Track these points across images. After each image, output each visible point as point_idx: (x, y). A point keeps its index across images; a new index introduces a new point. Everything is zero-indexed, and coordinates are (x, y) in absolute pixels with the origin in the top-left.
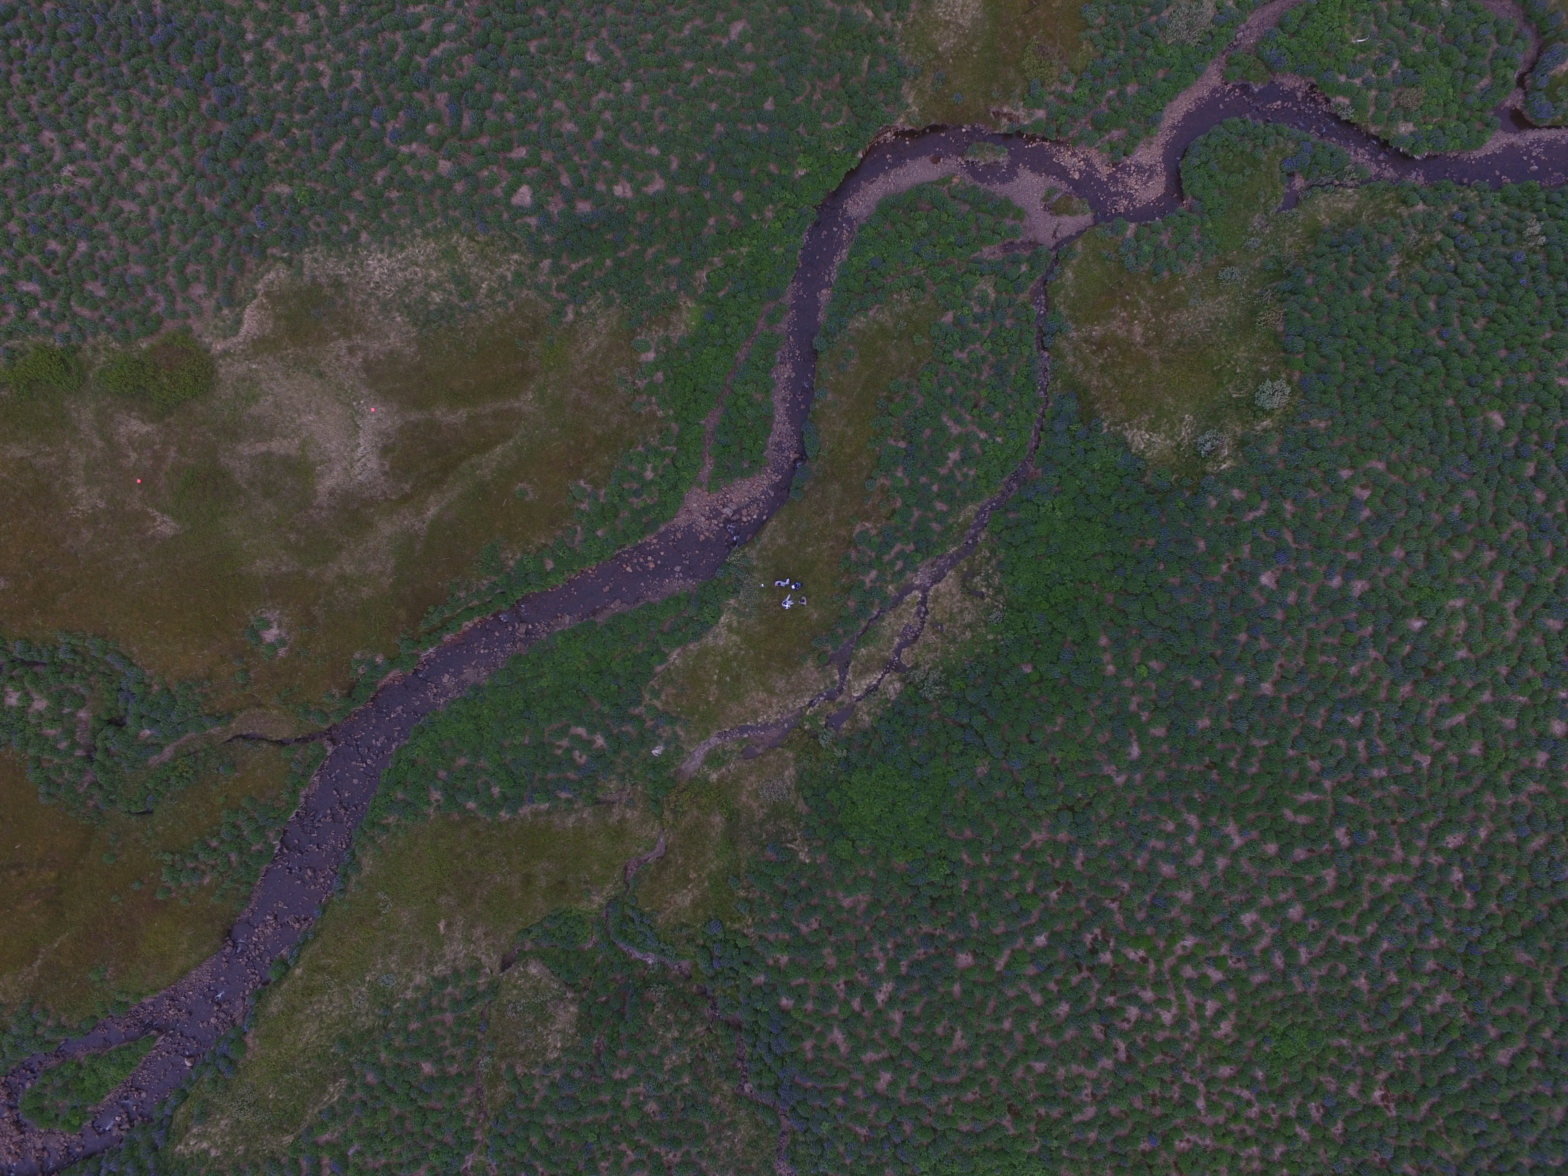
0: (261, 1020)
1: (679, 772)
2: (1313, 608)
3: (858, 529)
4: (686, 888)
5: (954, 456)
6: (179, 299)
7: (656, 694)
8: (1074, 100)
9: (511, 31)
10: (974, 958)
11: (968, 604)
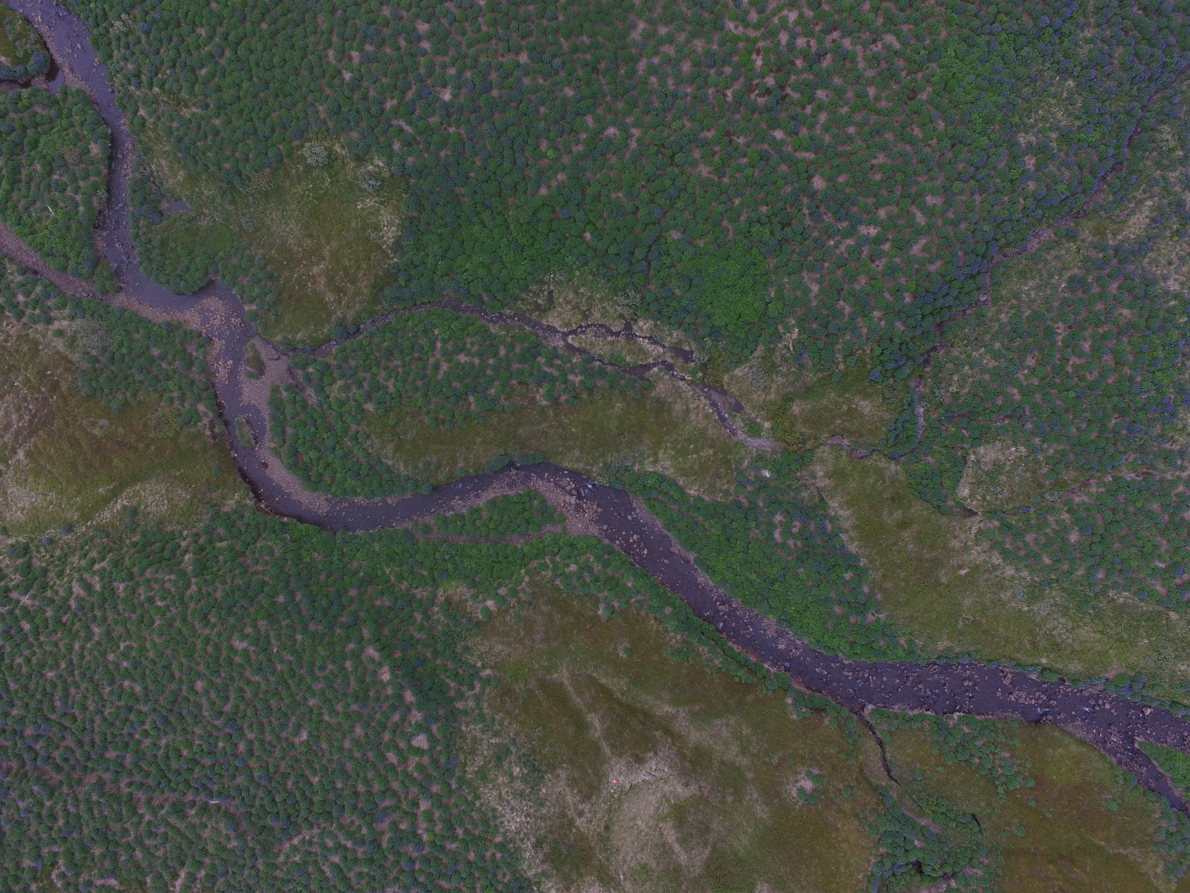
0: (1092, 672)
1: (774, 452)
2: (451, 53)
4: (856, 409)
5: (463, 358)
7: (726, 493)
8: (180, 388)
9: (311, 800)
10: (813, 176)
11: (561, 300)
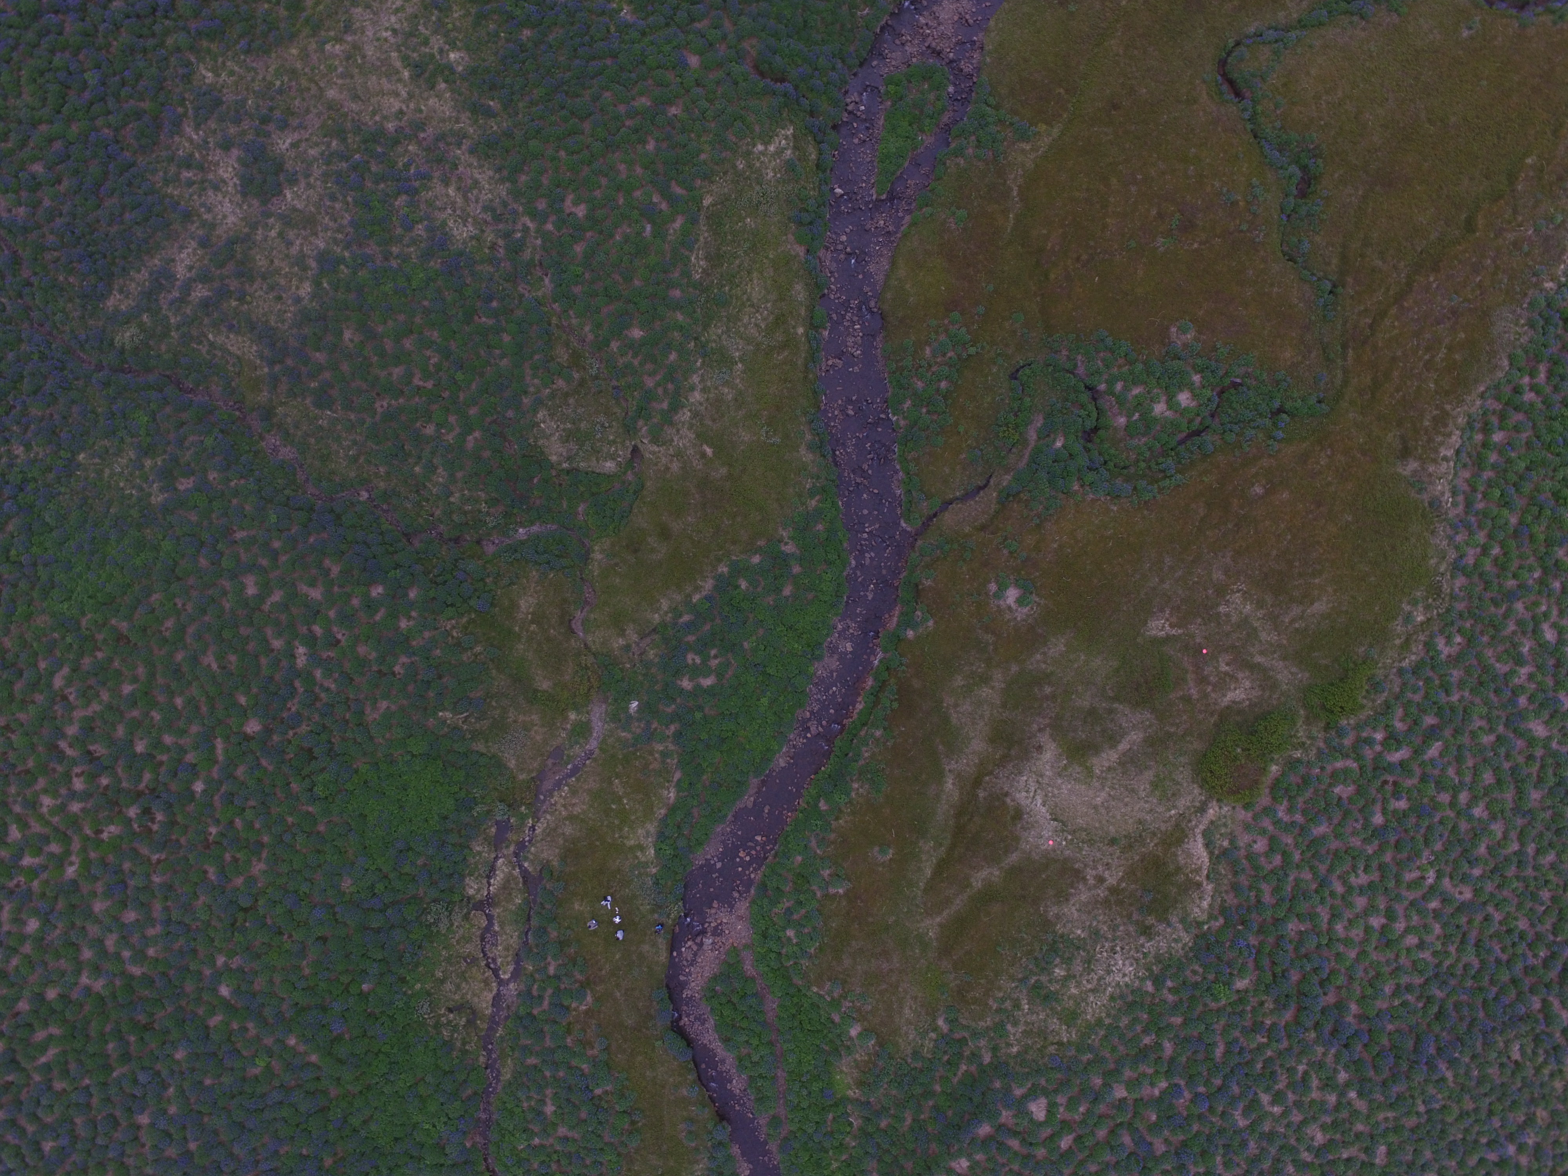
0: (801, 272)
1: (604, 701)
3: (589, 999)
4: (532, 614)
5: (549, 1109)
6: (1271, 828)
7: (665, 754)
10: (245, 734)
11: (457, 997)
